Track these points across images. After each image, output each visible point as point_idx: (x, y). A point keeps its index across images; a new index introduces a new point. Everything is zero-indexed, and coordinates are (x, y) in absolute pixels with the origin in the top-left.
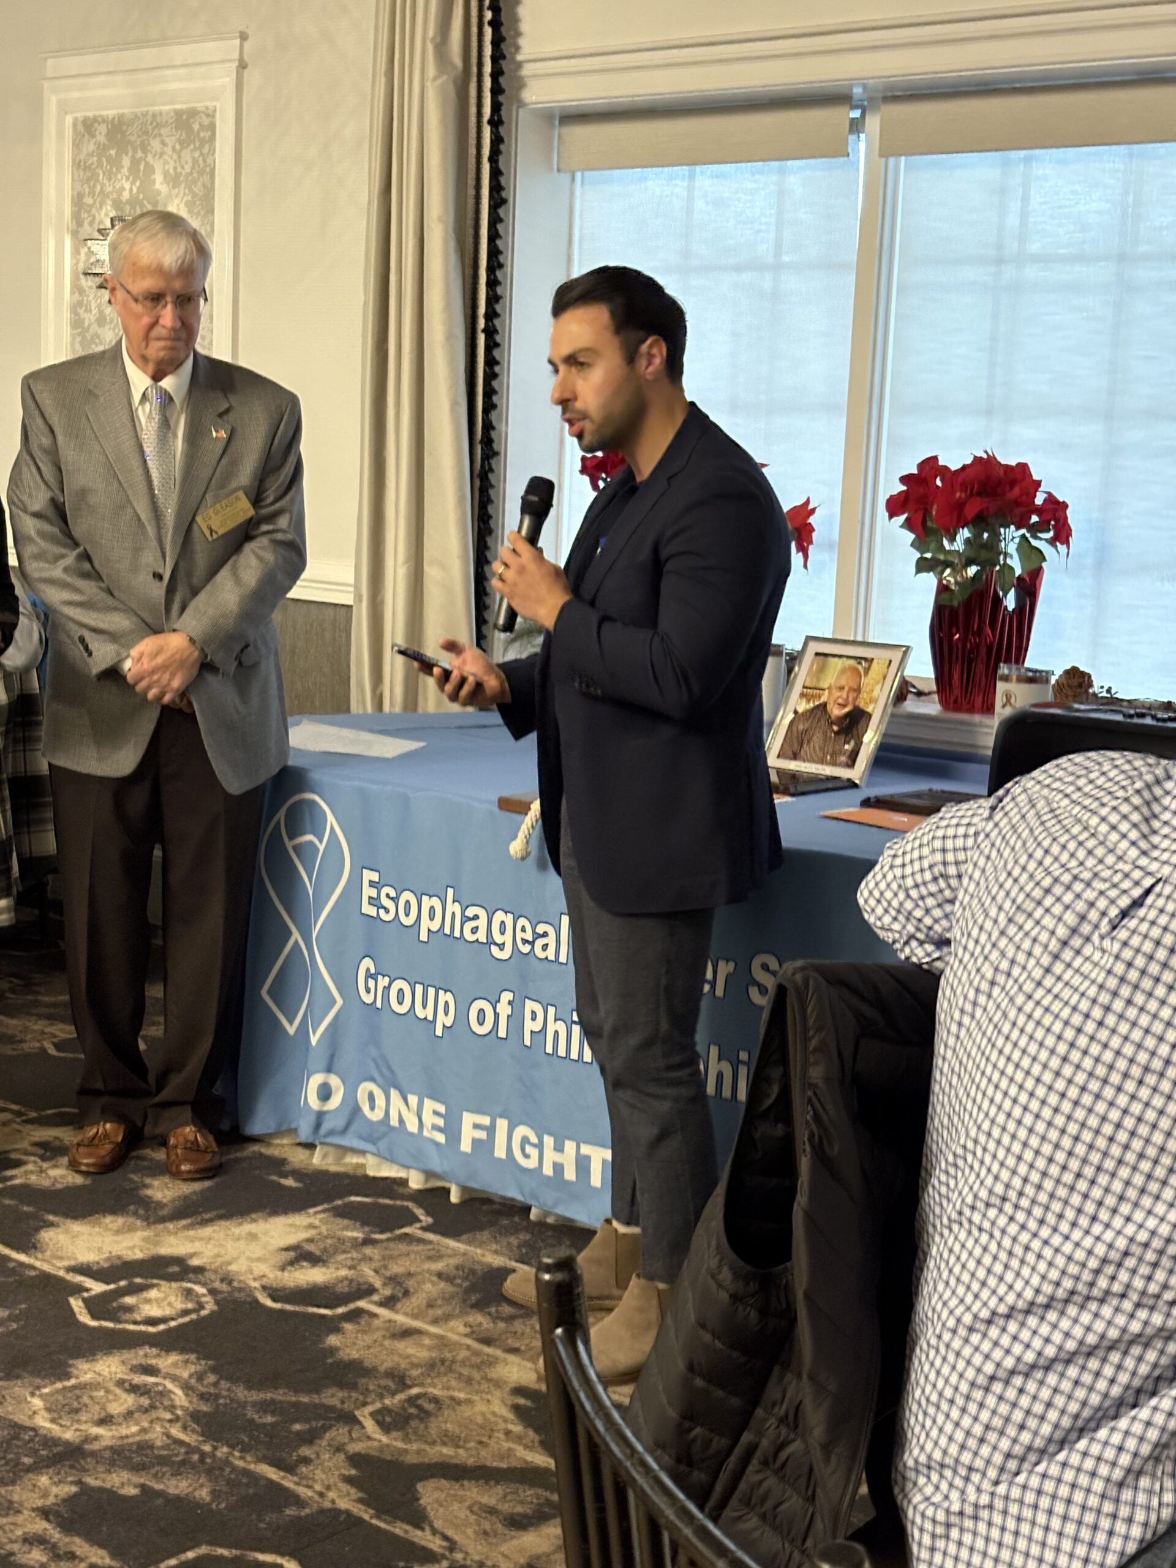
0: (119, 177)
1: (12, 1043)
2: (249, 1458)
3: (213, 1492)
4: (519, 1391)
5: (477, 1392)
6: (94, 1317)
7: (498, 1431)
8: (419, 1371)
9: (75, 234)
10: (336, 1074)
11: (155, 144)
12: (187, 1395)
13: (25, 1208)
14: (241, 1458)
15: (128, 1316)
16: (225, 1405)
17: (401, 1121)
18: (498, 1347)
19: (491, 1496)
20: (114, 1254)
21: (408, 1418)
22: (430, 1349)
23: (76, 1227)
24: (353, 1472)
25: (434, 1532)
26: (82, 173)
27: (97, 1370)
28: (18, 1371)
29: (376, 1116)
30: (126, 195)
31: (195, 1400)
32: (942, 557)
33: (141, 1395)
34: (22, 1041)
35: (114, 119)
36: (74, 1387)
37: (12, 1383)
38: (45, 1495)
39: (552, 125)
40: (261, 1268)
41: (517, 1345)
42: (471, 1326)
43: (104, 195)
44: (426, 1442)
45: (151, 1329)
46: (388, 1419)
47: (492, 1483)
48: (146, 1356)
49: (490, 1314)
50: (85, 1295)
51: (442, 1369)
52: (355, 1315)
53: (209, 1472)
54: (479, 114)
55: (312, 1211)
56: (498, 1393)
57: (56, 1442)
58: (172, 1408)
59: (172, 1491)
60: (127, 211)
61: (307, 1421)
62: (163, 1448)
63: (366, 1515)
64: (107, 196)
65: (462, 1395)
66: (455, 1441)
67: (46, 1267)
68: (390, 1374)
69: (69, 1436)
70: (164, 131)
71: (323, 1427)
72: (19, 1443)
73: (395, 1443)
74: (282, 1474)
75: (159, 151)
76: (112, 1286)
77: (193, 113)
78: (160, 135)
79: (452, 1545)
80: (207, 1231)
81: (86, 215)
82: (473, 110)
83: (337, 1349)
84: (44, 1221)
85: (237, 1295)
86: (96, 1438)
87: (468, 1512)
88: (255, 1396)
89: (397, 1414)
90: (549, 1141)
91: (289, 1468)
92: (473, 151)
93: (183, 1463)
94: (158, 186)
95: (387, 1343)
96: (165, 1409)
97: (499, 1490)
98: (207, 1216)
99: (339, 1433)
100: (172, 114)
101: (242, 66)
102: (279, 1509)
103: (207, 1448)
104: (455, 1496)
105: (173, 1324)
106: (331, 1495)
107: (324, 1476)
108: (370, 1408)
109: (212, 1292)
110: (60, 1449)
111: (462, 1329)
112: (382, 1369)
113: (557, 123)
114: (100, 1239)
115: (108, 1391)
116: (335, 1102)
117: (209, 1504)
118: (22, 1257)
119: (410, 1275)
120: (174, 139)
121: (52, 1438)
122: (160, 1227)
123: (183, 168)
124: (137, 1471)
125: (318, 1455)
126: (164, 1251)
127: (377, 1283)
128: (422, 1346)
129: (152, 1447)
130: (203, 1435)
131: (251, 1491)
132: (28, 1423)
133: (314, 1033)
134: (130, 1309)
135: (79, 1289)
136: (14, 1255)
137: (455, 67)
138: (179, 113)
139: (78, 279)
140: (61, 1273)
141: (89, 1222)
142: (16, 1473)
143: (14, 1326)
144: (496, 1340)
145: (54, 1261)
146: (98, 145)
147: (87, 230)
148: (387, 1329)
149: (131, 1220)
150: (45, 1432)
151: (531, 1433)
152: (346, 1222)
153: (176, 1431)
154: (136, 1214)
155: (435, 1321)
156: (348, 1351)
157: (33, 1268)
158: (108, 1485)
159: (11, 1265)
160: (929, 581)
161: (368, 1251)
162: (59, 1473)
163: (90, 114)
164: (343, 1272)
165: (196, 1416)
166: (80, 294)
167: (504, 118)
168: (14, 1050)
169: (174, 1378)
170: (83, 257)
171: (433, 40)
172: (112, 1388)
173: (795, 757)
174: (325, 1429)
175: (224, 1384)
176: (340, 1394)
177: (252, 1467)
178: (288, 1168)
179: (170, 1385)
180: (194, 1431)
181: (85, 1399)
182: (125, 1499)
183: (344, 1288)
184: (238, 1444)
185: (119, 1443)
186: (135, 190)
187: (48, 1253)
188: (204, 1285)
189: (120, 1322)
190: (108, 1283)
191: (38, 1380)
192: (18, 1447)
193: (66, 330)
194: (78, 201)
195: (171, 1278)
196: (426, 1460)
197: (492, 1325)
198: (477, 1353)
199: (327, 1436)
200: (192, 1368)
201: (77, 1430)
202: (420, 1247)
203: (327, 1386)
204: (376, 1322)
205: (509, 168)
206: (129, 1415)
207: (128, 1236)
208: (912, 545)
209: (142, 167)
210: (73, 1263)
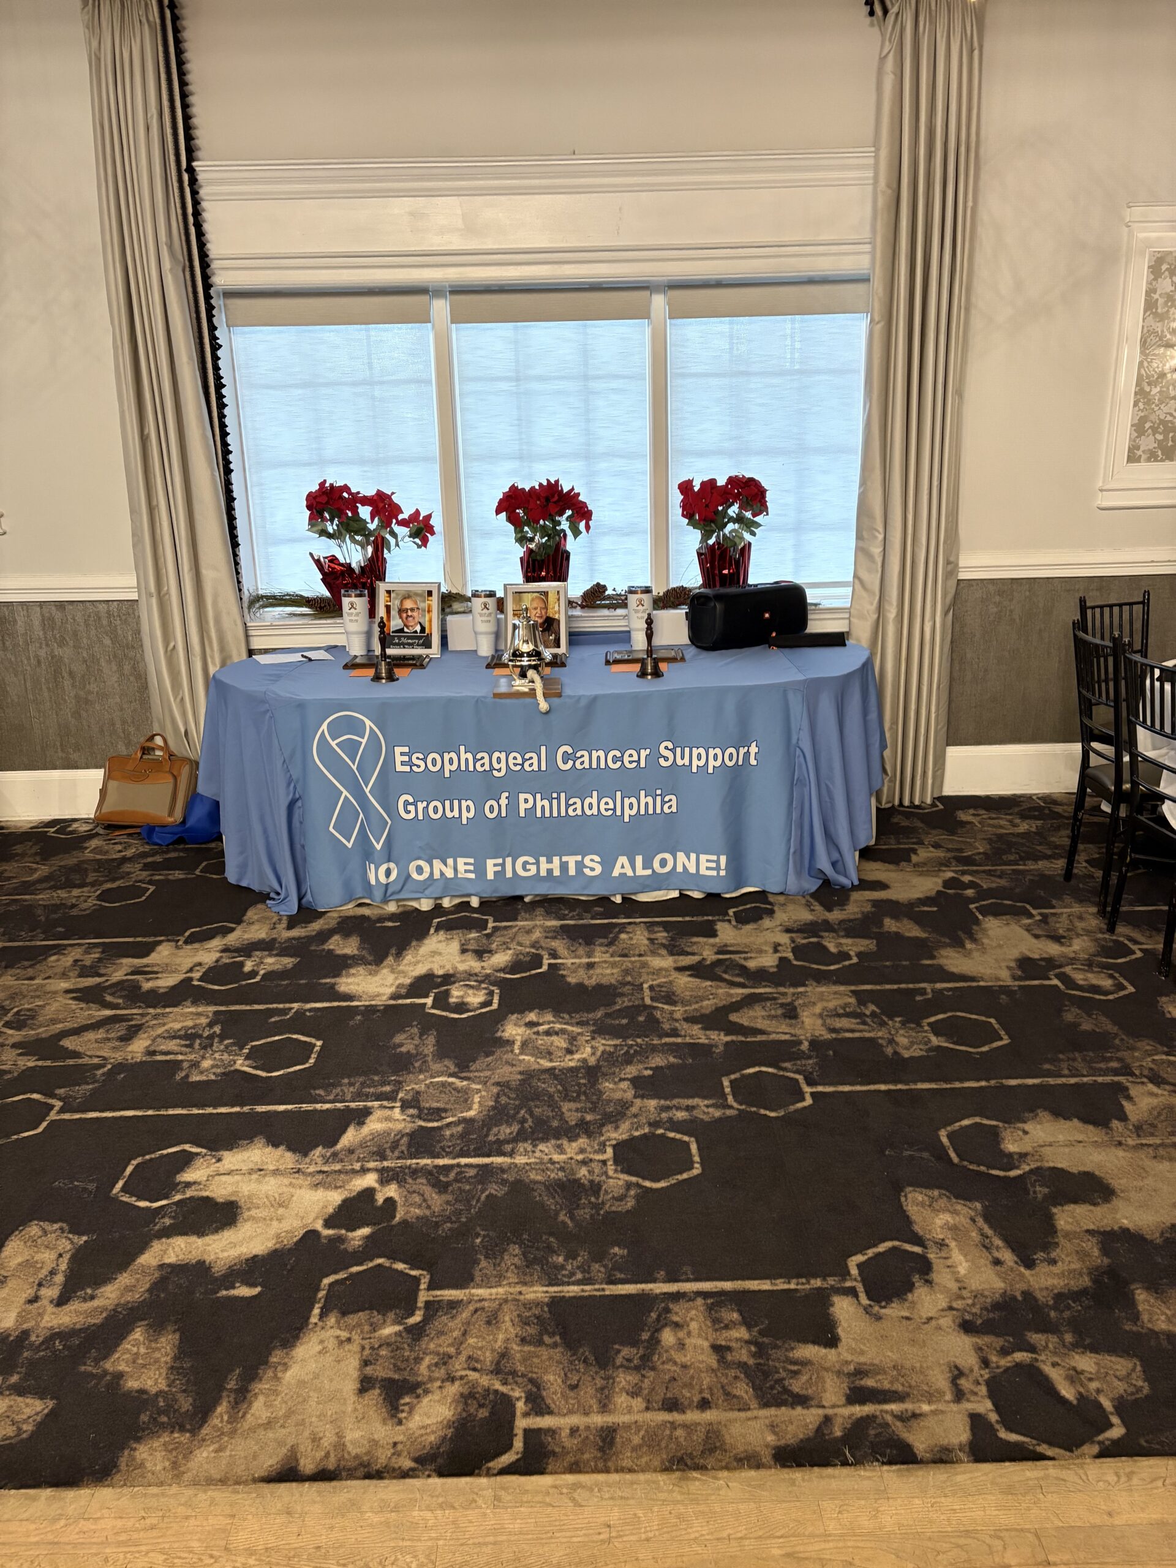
6: (459, 1013)
10: (392, 861)
17: (442, 874)
22: (612, 968)
29: (424, 877)
46: (663, 1001)
50: (429, 1006)
68: (621, 984)
83: (580, 983)
85: (491, 979)
90: (543, 859)
111: (605, 955)
112: (614, 983)
113: (221, 296)
116: (393, 877)
126: (414, 973)
127: (535, 951)
128: (607, 968)
133: (378, 843)
136: (350, 1004)
140: (393, 1002)
156: (586, 982)
164: (511, 952)
178: (372, 918)
183: (524, 958)
187: (366, 997)
203: (613, 999)
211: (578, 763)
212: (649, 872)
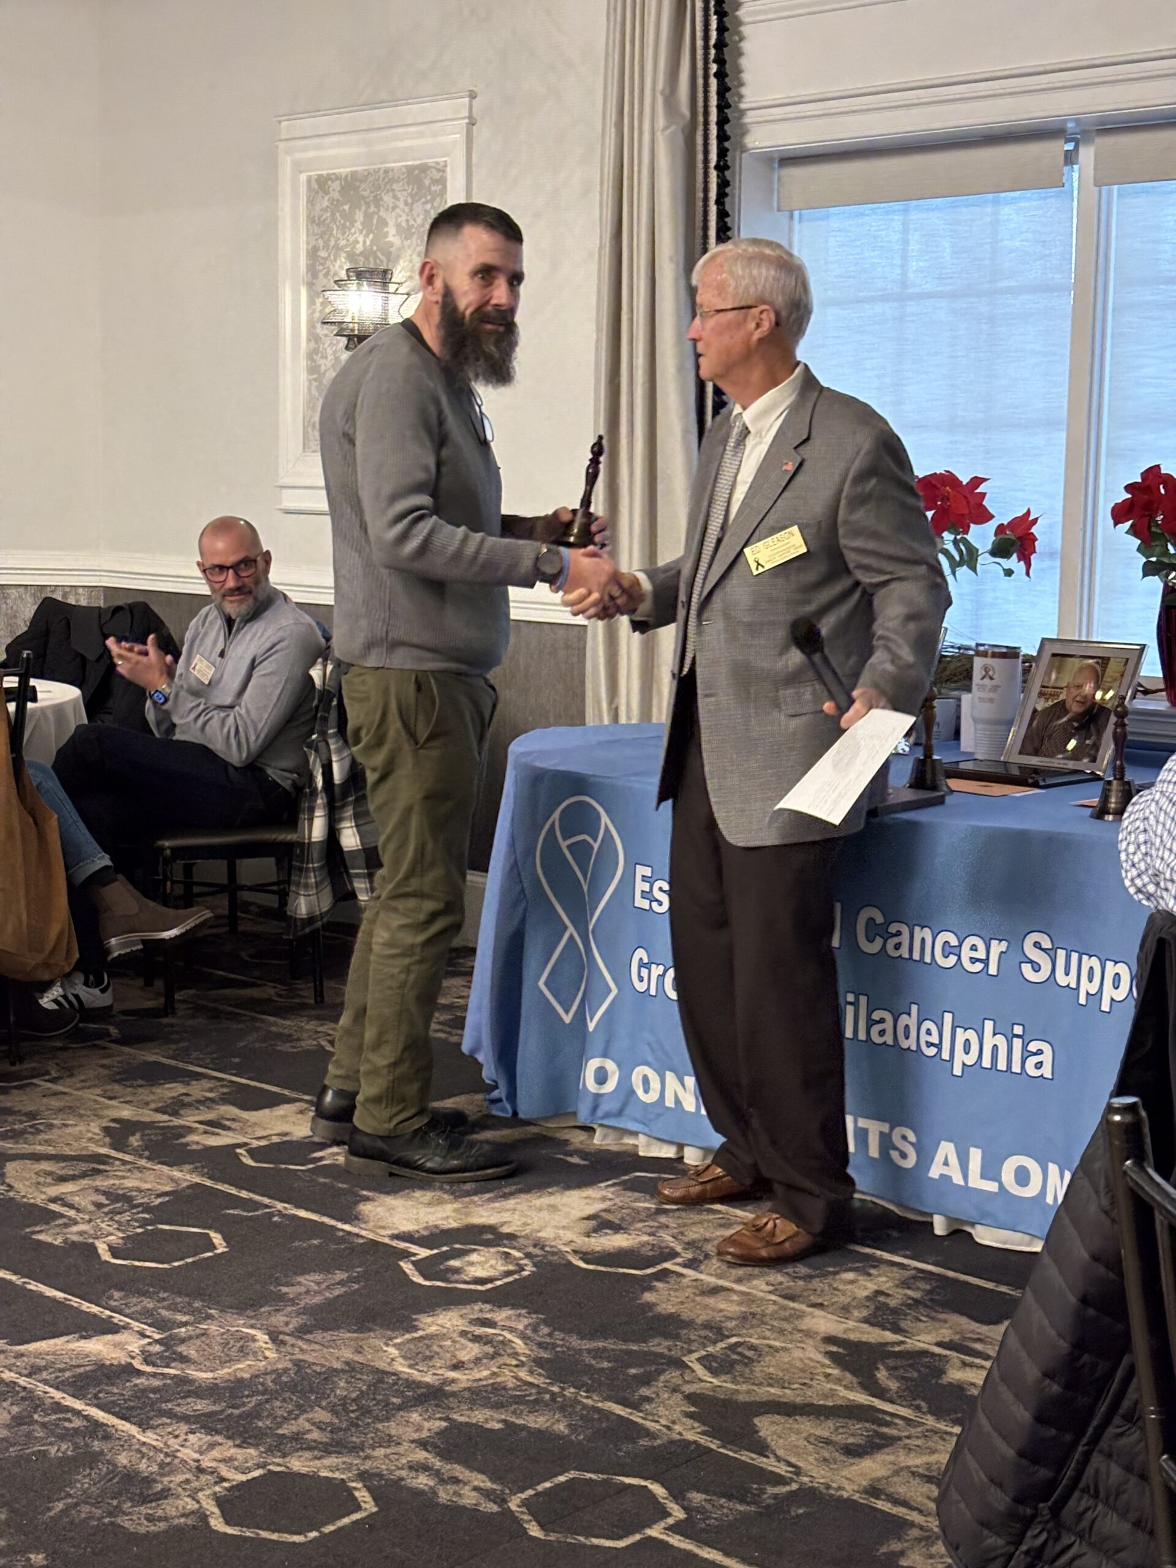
0: (353, 230)
1: (291, 1042)
2: (596, 1398)
3: (569, 1426)
4: (830, 1340)
5: (791, 1341)
6: (426, 1278)
7: (818, 1374)
8: (734, 1323)
9: (310, 285)
10: (613, 1060)
11: (387, 199)
12: (526, 1344)
13: (340, 1185)
14: (587, 1397)
15: (456, 1277)
16: (563, 1352)
17: (678, 1101)
18: (802, 1303)
19: (825, 1429)
20: (431, 1223)
21: (733, 1364)
22: (740, 1304)
23: (390, 1200)
24: (693, 1409)
25: (779, 1459)
26: (316, 228)
27: (440, 1322)
28: (370, 1325)
29: (651, 1098)
30: (360, 248)
31: (534, 1348)
32: (1166, 560)
33: (485, 1344)
34: (298, 1039)
35: (347, 176)
36: (421, 1338)
37: (366, 1335)
38: (419, 1429)
39: (773, 169)
40: (569, 1235)
41: (820, 1301)
42: (773, 1285)
43: (338, 249)
44: (753, 1384)
45: (479, 1288)
46: (714, 1365)
47: (822, 1418)
48: (481, 1310)
49: (787, 1273)
50: (413, 1259)
51: (755, 1322)
52: (664, 1275)
53: (562, 1409)
54: (706, 161)
55: (603, 1185)
56: (811, 1342)
57: (419, 1384)
58: (515, 1355)
59: (532, 1425)
60: (361, 264)
61: (641, 1366)
62: (514, 1389)
63: (714, 1445)
64: (341, 249)
65: (777, 1344)
66: (781, 1384)
67: (371, 1236)
68: (707, 1326)
69: (428, 1379)
70: (395, 186)
71: (656, 1370)
72: (385, 1386)
73: (725, 1385)
74: (629, 1410)
75: (391, 205)
76: (435, 1251)
77: (424, 168)
78: (393, 190)
79: (798, 1471)
80: (511, 1203)
81: (321, 267)
82: (700, 157)
83: (655, 1305)
84: (361, 1196)
85: (550, 1258)
86: (453, 1381)
87: (806, 1443)
88: (587, 1345)
89: (723, 1360)
91: (635, 1406)
92: (700, 195)
93: (536, 1402)
94: (390, 238)
95: (698, 1299)
96: (509, 1355)
97: (830, 1424)
98: (507, 1190)
99: (672, 1376)
100: (404, 170)
101: (472, 123)
102: (633, 1441)
103: (556, 1389)
104: (790, 1428)
105: (499, 1283)
106: (677, 1428)
107: (667, 1413)
108: (696, 1355)
109: (528, 1255)
110: (423, 1390)
111: (764, 1287)
112: (699, 1321)
113: (776, 165)
114: (415, 1211)
115: (454, 1341)
116: (610, 1086)
117: (569, 1435)
118: (347, 1227)
119: (706, 1240)
120: (405, 193)
121: (414, 1382)
122: (467, 1199)
123: (415, 220)
124: (497, 1408)
125: (658, 1395)
126: (476, 1220)
127: (679, 1249)
128: (732, 1301)
129: (505, 1388)
130: (549, 1378)
131: (604, 1425)
132: (388, 1369)
133: (591, 1020)
134: (457, 1271)
135: (406, 1255)
136: (340, 1225)
137: (682, 116)
138: (410, 170)
139: (314, 327)
140: (386, 1240)
141: (402, 1197)
142: (389, 1412)
143: (356, 1286)
144: (800, 1296)
145: (378, 1231)
146: (331, 200)
147: (322, 281)
148: (696, 1287)
149: (439, 1193)
150: (406, 1376)
151: (848, 1375)
152: (636, 1194)
153: (523, 1374)
154: (441, 1189)
155: (739, 1281)
156: (664, 1306)
157: (362, 1237)
158: (474, 1421)
159: (341, 1234)
160: (1156, 584)
161: (663, 1219)
162: (427, 1411)
163: (324, 172)
164: (645, 1238)
165: (539, 1362)
166: (317, 343)
167: (729, 163)
168: (293, 1047)
169: (511, 1330)
170: (318, 307)
171: (662, 93)
172: (458, 1339)
173: (1036, 753)
174: (660, 1372)
175: (558, 1335)
176: (667, 1343)
177: (600, 1405)
178: (571, 1148)
179: (509, 1336)
180: (540, 1375)
181: (435, 1348)
182: (491, 1431)
183: (646, 1251)
184: (583, 1386)
185: (475, 1385)
186: (368, 243)
187: (371, 1225)
188: (519, 1250)
189: (451, 1282)
190: (431, 1249)
191: (389, 1333)
192: (384, 1389)
193: (303, 376)
194: (313, 253)
195: (488, 1244)
196: (757, 1399)
197: (792, 1284)
198: (784, 1308)
199: (662, 1378)
200: (526, 1321)
201: (434, 1374)
202: (711, 1217)
203: (652, 1337)
204: (685, 1281)
205: (733, 209)
206: (477, 1361)
207: (439, 1208)
208: (1138, 550)
209: (375, 222)
210: (396, 1232)
211: (891, 942)
212: (992, 1187)
